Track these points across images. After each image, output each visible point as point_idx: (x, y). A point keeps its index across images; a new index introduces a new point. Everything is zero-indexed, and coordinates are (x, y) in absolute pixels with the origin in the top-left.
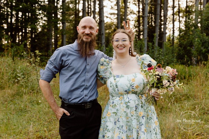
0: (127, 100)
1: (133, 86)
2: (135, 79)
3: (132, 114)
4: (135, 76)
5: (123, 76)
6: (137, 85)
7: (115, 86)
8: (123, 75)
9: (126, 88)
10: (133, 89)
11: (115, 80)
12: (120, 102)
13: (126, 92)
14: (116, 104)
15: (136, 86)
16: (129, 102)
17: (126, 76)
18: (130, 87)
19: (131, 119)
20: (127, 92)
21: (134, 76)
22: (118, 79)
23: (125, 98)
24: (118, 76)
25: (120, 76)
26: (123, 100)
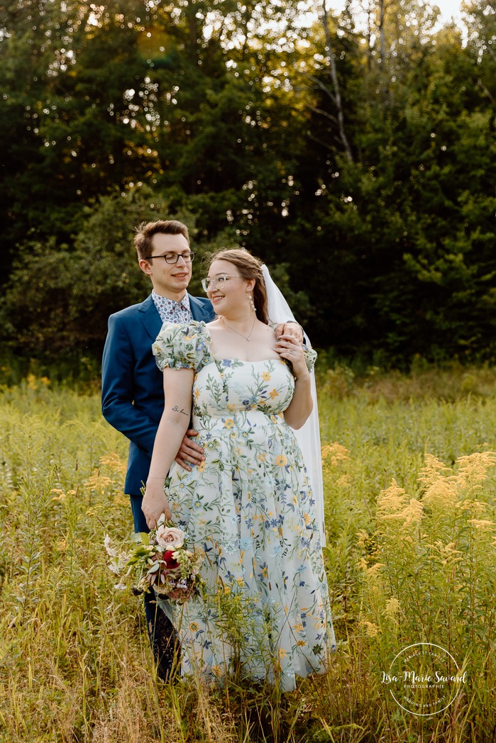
0: (246, 427)
1: (265, 392)
2: (271, 374)
3: (260, 462)
4: (269, 366)
5: (241, 364)
6: (275, 390)
7: (221, 387)
8: (239, 361)
9: (248, 396)
10: (264, 399)
11: (221, 371)
12: (228, 434)
13: (244, 406)
14: (218, 440)
15: (272, 391)
16: (250, 432)
17: (247, 365)
18: (257, 393)
19: (258, 474)
20: (247, 405)
21: (267, 366)
22: (228, 370)
23: (241, 423)
24: (227, 363)
25: (233, 362)
26: (234, 426)
